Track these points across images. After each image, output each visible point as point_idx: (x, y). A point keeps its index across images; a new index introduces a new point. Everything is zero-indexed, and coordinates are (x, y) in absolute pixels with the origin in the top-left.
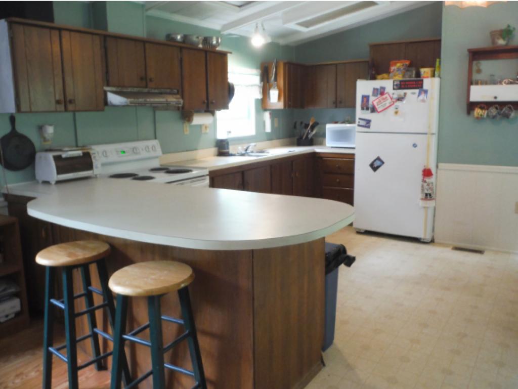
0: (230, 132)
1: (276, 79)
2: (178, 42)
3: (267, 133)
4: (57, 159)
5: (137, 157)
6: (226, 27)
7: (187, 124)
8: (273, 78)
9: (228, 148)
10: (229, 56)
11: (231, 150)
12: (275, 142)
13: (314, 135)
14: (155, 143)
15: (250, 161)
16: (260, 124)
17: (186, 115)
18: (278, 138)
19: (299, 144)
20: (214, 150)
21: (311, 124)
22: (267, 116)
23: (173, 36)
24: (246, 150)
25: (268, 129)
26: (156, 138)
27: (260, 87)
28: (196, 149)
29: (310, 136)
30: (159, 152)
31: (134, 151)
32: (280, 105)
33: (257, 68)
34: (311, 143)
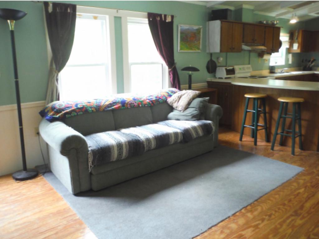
0: (276, 63)
1: (297, 39)
2: (265, 24)
3: (290, 64)
4: (226, 69)
5: (244, 71)
6: (278, 15)
7: (260, 59)
8: (296, 38)
9: (275, 70)
10: (281, 28)
11: (276, 71)
12: (292, 69)
13: (313, 66)
14: (249, 66)
15: (282, 75)
16: (287, 60)
17: (261, 54)
18: (294, 67)
19: (304, 70)
20: (268, 71)
21: (312, 60)
22: (290, 56)
23: (263, 22)
24: (282, 71)
25: (290, 62)
26: (249, 64)
27: (289, 42)
28: (262, 70)
29: (311, 66)
30: (251, 70)
31: (244, 69)
32: (299, 51)
33: (288, 33)
34: (310, 69)
